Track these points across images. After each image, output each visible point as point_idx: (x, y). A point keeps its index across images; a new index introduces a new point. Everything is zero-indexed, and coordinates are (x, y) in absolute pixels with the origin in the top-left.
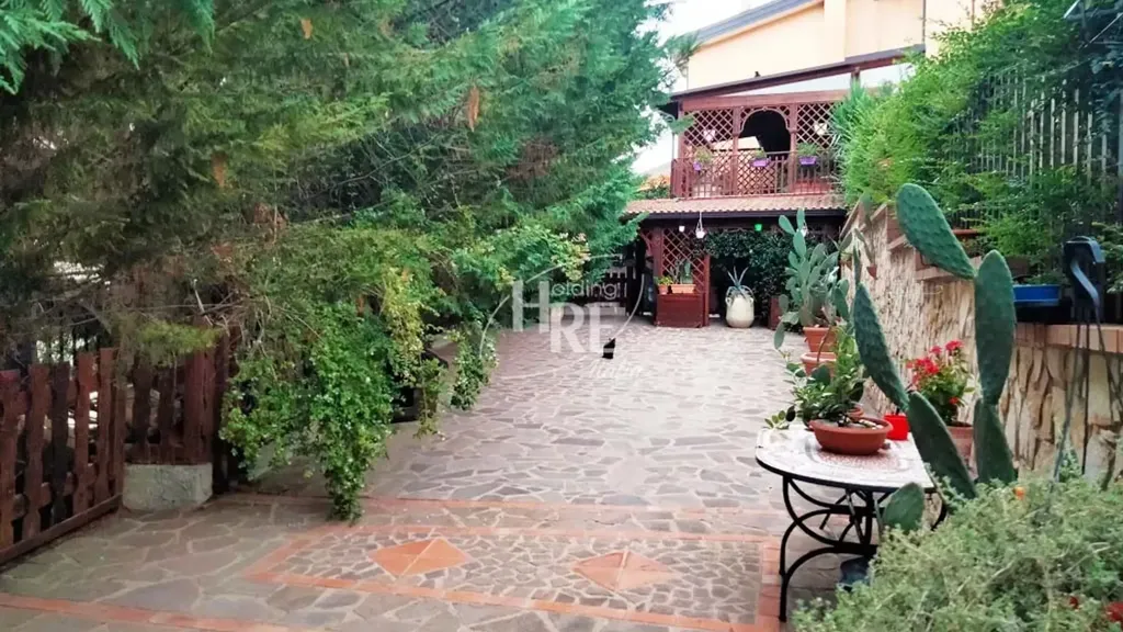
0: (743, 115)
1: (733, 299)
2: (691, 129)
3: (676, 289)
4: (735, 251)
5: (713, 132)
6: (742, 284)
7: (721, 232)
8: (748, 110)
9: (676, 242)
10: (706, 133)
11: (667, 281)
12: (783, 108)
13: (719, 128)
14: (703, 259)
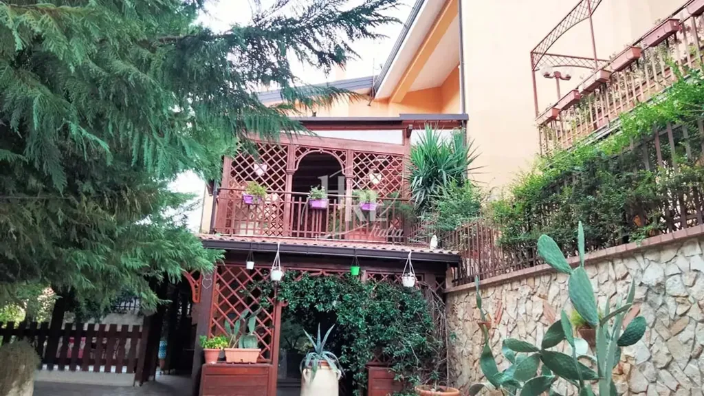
0: (298, 154)
1: (314, 371)
2: (240, 160)
3: (233, 356)
4: (317, 302)
5: (265, 167)
6: (325, 348)
7: (299, 274)
8: (303, 150)
9: (235, 285)
10: (256, 166)
11: (220, 343)
12: (339, 153)
13: (271, 163)
14: (270, 310)
